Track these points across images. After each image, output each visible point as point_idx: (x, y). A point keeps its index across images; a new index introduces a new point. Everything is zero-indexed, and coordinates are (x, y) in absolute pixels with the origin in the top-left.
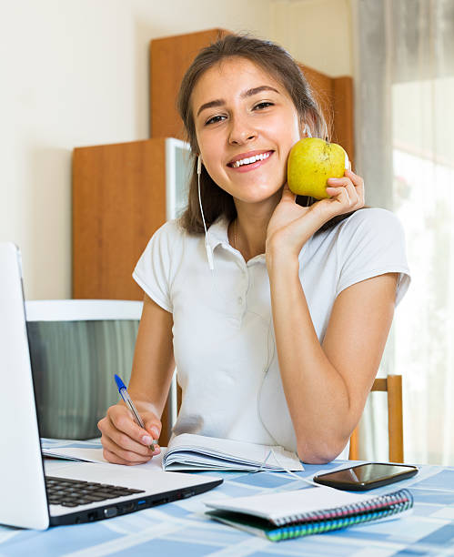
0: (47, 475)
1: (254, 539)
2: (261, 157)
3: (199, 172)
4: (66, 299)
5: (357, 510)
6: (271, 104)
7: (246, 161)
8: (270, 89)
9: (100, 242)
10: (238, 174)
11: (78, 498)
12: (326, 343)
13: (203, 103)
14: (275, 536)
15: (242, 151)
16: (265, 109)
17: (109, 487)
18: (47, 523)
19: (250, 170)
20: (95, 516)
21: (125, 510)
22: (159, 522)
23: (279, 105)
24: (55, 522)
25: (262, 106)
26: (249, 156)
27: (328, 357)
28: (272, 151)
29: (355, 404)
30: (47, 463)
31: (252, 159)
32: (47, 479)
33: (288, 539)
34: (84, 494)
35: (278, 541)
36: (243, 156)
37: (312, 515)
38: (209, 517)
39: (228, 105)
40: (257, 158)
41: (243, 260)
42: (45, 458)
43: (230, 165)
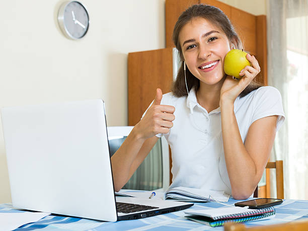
0: (117, 201)
1: (205, 226)
2: (214, 64)
3: (185, 69)
4: (125, 126)
5: (250, 215)
6: (217, 38)
7: (207, 66)
8: (215, 32)
9: (141, 99)
10: (204, 73)
11: (130, 210)
12: (246, 144)
13: (185, 41)
14: (213, 225)
15: (205, 62)
16: (214, 41)
17: (143, 206)
18: (116, 220)
19: (210, 70)
20: (137, 217)
21: (150, 215)
22: (165, 220)
23: (220, 38)
24: (119, 219)
25: (212, 39)
26: (208, 64)
27: (247, 152)
28: (219, 60)
29: (259, 172)
30: (116, 197)
31: (210, 65)
32: (116, 203)
33: (219, 226)
34: (132, 209)
35: (214, 227)
36: (206, 64)
37: (230, 216)
38: (186, 218)
39: (197, 41)
40: (212, 64)
41: (207, 112)
42: (115, 195)
43: (200, 68)
